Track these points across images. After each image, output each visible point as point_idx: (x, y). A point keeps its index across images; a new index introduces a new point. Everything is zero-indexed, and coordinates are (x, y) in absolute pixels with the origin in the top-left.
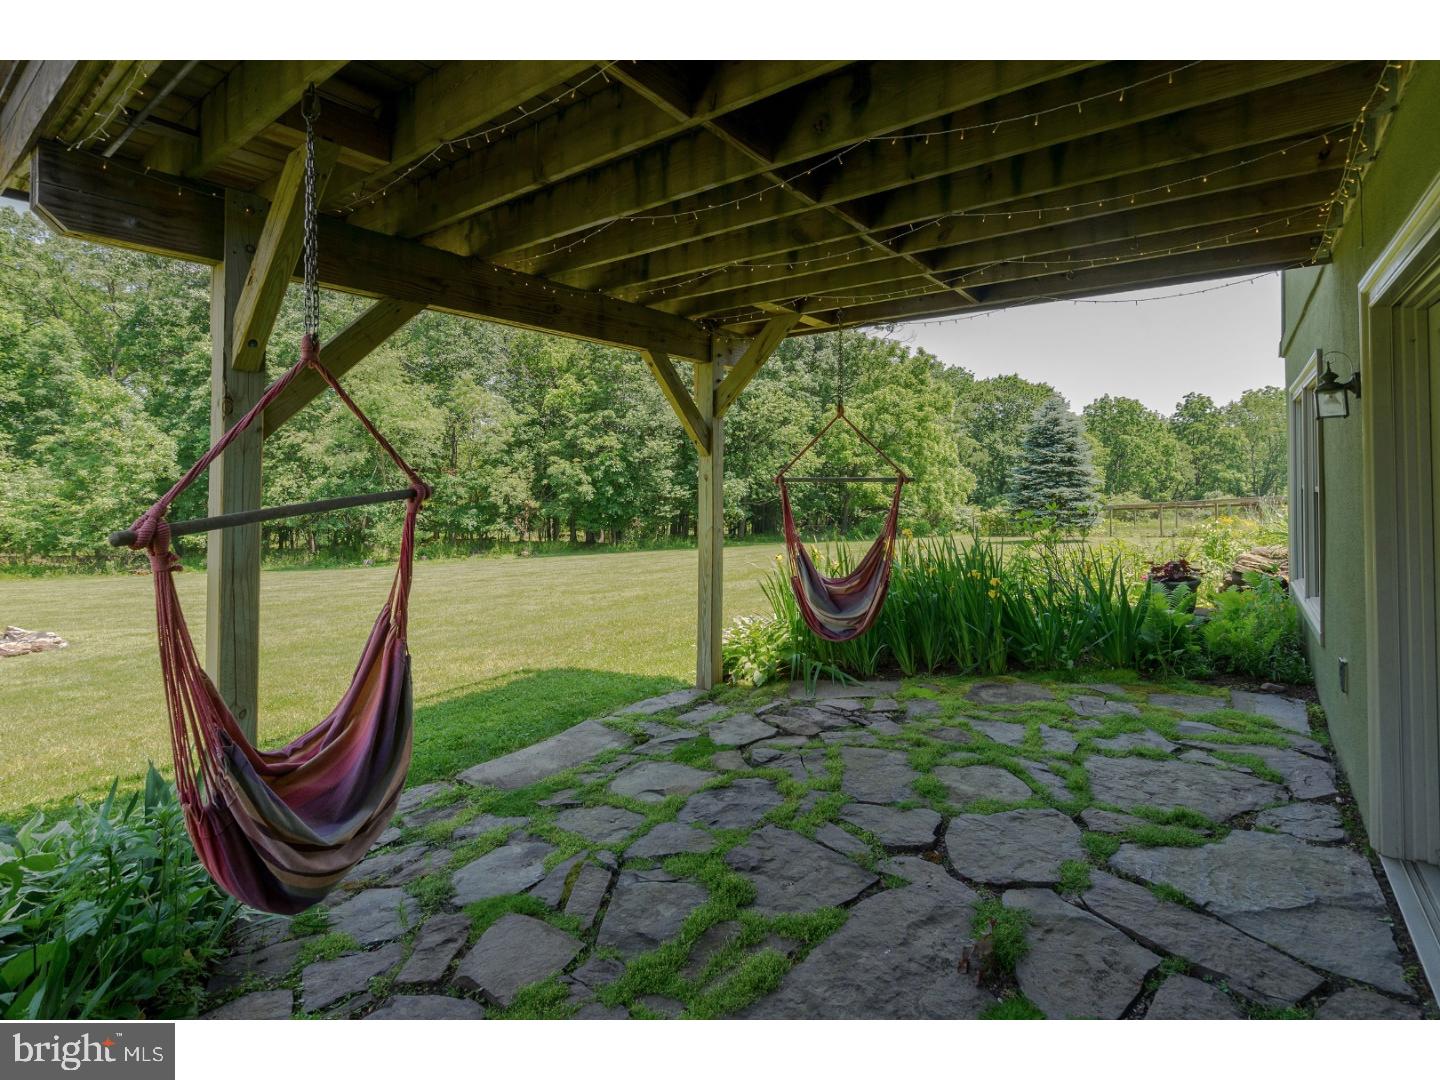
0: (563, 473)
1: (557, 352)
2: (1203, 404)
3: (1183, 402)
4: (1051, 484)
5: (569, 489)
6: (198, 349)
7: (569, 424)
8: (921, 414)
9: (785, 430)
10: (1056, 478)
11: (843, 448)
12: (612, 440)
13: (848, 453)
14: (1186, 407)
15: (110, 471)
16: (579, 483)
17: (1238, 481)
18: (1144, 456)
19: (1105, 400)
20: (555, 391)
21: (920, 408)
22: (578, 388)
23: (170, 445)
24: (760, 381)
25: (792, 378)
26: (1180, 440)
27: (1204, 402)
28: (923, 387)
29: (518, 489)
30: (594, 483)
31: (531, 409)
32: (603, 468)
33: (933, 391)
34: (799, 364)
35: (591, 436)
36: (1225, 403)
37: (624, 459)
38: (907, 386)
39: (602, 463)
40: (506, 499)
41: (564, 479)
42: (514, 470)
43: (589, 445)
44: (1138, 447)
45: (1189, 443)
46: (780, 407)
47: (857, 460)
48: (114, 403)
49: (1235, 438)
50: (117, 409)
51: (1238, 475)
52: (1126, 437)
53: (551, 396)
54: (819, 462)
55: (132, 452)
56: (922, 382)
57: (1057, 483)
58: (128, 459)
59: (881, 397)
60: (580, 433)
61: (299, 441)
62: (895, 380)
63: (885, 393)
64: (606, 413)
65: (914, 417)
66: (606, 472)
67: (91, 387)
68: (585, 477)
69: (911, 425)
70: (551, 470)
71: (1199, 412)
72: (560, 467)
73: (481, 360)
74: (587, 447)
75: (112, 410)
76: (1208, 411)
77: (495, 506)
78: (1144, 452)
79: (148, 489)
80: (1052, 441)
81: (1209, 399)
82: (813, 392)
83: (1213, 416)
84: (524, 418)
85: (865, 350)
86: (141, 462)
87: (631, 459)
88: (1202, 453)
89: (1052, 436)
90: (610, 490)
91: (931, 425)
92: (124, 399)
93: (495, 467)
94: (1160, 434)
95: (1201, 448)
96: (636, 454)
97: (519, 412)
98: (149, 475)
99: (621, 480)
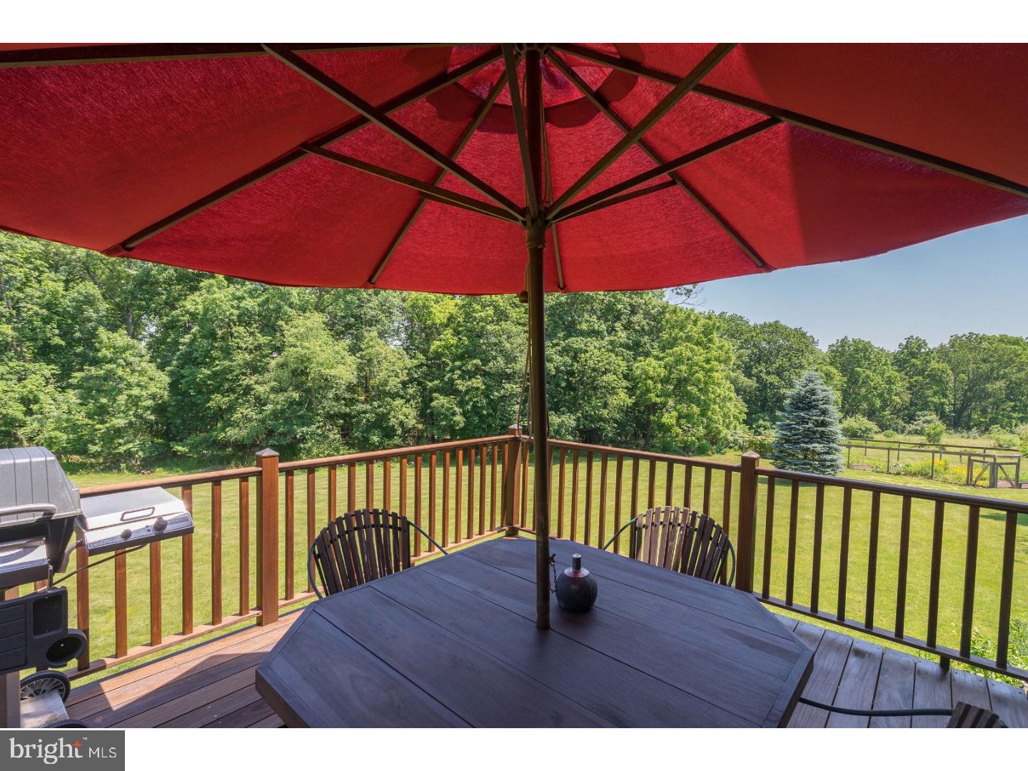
0: (442, 407)
1: (440, 312)
2: (919, 345)
3: (904, 343)
4: (807, 440)
5: (446, 417)
6: (184, 306)
7: (448, 369)
8: (708, 366)
9: (605, 378)
10: (810, 436)
11: (648, 391)
12: (478, 382)
13: (652, 395)
14: (906, 347)
15: (122, 399)
16: (454, 414)
17: (942, 404)
18: (872, 384)
19: (844, 342)
20: (438, 343)
21: (708, 361)
22: (454, 341)
23: (165, 379)
24: (589, 339)
25: (612, 338)
26: (899, 371)
27: (921, 344)
28: (711, 345)
29: (409, 417)
30: (464, 414)
31: (421, 356)
32: (471, 403)
33: (719, 348)
34: (618, 325)
35: (464, 379)
36: (937, 345)
37: (487, 396)
38: (698, 344)
39: (471, 400)
40: (401, 424)
41: (443, 410)
42: (408, 401)
43: (462, 386)
44: (868, 377)
45: (906, 374)
46: (602, 361)
47: (658, 400)
48: (125, 349)
49: (943, 371)
50: (128, 353)
51: (943, 400)
52: (858, 369)
53: (435, 345)
54: (630, 401)
55: (139, 386)
56: (710, 341)
57: (812, 439)
58: (136, 391)
59: (679, 352)
60: (456, 376)
61: (252, 382)
62: (689, 339)
63: (682, 349)
64: (475, 361)
65: (703, 368)
66: (474, 406)
67: (109, 338)
68: (458, 410)
69: (700, 375)
70: (434, 404)
71: (916, 351)
72: (441, 401)
73: (384, 318)
74: (460, 387)
75: (124, 356)
76: (923, 350)
77: (393, 429)
78: (872, 381)
79: (149, 412)
80: (810, 406)
81: (924, 342)
82: (628, 347)
83: (927, 354)
84: (415, 362)
85: (668, 316)
86: (144, 393)
87: (492, 397)
88: (916, 381)
89: (810, 402)
90: (476, 419)
91: (715, 374)
92: (133, 347)
93: (393, 399)
94: (885, 367)
95: (916, 378)
96: (496, 394)
97: (412, 357)
98: (149, 403)
99: (485, 412)
